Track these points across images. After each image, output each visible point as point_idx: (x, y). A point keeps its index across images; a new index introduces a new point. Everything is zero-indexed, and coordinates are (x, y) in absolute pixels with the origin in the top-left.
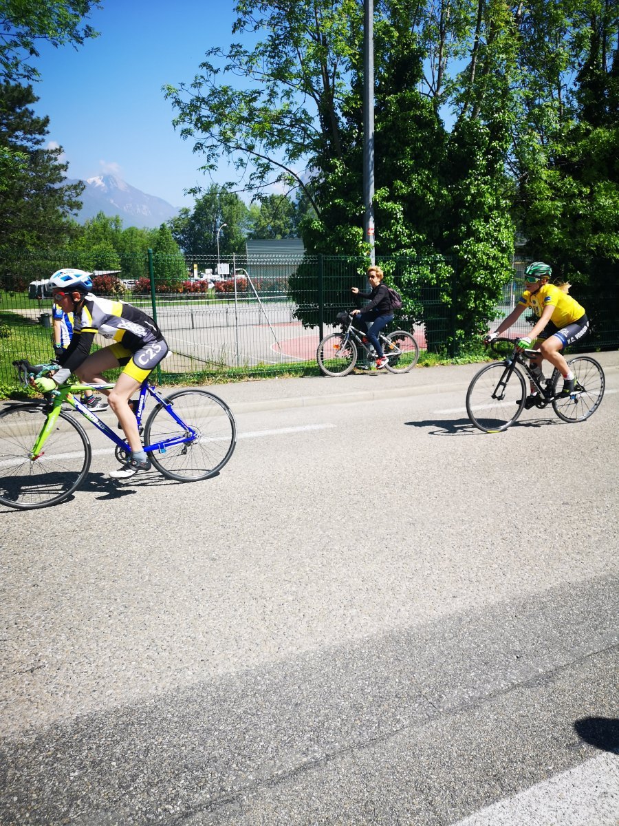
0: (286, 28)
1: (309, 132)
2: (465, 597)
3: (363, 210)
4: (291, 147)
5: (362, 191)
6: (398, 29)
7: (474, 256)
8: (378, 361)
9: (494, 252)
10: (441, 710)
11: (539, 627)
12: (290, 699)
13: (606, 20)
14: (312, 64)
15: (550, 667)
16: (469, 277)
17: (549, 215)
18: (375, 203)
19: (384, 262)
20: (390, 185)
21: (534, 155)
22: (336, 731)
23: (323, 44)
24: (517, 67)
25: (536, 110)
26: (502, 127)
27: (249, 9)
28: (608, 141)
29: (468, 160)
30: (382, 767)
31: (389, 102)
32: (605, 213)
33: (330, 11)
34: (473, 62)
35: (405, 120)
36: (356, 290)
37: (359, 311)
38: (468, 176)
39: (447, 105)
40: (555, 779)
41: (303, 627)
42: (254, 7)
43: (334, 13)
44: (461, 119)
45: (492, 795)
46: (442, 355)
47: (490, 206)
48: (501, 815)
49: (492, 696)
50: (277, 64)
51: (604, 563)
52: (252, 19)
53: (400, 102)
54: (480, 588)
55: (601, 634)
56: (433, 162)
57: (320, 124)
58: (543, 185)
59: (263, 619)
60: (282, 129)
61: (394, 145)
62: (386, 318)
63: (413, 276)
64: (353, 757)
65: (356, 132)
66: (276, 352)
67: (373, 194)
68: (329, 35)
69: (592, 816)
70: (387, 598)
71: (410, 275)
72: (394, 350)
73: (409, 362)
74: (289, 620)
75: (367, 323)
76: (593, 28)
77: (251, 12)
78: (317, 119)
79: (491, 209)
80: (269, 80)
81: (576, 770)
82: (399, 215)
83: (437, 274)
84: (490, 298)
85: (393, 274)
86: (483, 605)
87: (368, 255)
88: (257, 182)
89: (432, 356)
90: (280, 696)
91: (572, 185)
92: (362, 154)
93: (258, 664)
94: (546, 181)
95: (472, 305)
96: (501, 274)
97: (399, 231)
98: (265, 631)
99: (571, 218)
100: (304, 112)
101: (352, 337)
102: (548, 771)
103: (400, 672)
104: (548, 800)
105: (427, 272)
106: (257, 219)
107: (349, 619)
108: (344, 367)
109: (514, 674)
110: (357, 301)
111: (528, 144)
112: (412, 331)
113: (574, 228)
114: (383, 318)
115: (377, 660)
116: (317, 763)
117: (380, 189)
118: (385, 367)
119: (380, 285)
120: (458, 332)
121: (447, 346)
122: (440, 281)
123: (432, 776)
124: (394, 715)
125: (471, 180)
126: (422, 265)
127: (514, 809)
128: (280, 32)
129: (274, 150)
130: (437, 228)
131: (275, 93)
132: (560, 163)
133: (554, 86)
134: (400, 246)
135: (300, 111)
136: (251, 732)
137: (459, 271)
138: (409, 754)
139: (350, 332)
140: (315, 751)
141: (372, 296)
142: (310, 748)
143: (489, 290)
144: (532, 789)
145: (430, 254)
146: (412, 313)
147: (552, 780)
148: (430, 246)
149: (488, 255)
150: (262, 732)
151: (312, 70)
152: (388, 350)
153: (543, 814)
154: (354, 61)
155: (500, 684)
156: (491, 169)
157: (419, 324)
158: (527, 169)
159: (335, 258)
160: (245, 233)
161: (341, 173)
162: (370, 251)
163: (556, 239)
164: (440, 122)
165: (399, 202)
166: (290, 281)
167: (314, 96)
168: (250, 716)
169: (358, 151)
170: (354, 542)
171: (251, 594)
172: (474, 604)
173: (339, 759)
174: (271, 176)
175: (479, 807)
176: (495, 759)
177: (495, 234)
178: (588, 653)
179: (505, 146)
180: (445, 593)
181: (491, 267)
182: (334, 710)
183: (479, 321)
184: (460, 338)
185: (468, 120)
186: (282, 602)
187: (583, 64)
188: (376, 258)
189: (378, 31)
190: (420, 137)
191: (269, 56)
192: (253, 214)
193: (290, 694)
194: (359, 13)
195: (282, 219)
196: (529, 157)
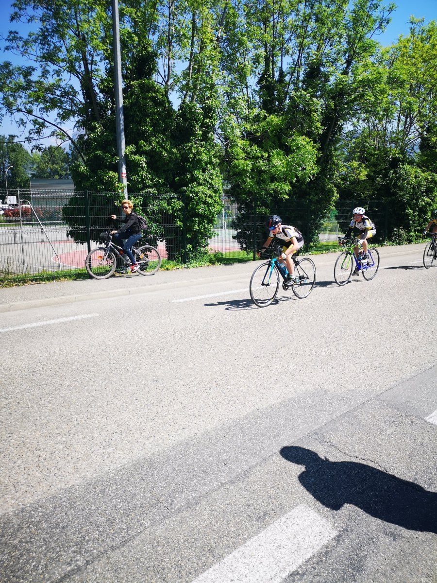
0: (53, 24)
1: (75, 102)
2: (191, 428)
3: (117, 160)
4: (61, 111)
5: (116, 146)
6: (137, 35)
7: (197, 195)
8: (132, 267)
9: (209, 192)
10: (173, 510)
11: (239, 441)
12: (58, 524)
13: (273, 47)
14: (74, 53)
15: (246, 467)
16: (194, 209)
17: (243, 170)
18: (126, 155)
19: (135, 197)
20: (137, 144)
21: (232, 130)
22: (95, 541)
23: (83, 40)
24: (220, 71)
25: (233, 101)
26: (211, 110)
27: (24, 6)
28: (277, 124)
29: (190, 130)
30: (129, 561)
31: (132, 85)
32: (277, 170)
33: (87, 17)
34: (190, 64)
35: (145, 99)
36: (115, 217)
37: (116, 232)
38: (191, 141)
39: (175, 92)
40: (248, 543)
41: (70, 467)
42: (27, 5)
43: (90, 19)
44: (184, 102)
45: (207, 564)
46: (178, 262)
47: (206, 162)
48: (213, 577)
49: (208, 494)
50: (47, 49)
51: (279, 394)
52: (26, 14)
53: (142, 87)
54: (201, 420)
55: (277, 440)
56: (165, 130)
57: (82, 96)
58: (239, 149)
59: (38, 466)
60: (53, 98)
61: (138, 116)
62: (136, 236)
63: (156, 208)
64: (108, 558)
65: (110, 105)
66: (56, 262)
67: (124, 149)
68: (87, 33)
69: (271, 563)
70: (136, 436)
71: (153, 207)
72: (143, 259)
73: (155, 267)
74: (59, 463)
75: (123, 240)
76: (266, 51)
77: (25, 9)
78: (81, 93)
79: (206, 164)
80: (41, 61)
81: (261, 535)
82: (144, 165)
83: (172, 206)
84: (208, 223)
85: (141, 205)
86: (203, 431)
87: (123, 192)
88: (35, 136)
89: (171, 262)
90: (50, 523)
91: (257, 151)
92: (115, 120)
93: (32, 502)
94: (241, 148)
95: (196, 228)
96: (215, 207)
97: (144, 176)
98: (40, 475)
99: (257, 172)
100: (71, 87)
101: (112, 250)
102: (244, 539)
103: (144, 488)
104: (243, 559)
105: (165, 205)
106: (38, 163)
107: (106, 456)
108: (107, 272)
109: (222, 476)
110: (116, 224)
111: (228, 122)
112: (156, 246)
113: (260, 179)
114: (134, 236)
115: (128, 482)
116: (79, 569)
117: (129, 146)
118: (138, 272)
119: (131, 213)
120: (189, 246)
121: (181, 256)
122: (174, 211)
123: (166, 560)
124: (139, 520)
125: (192, 144)
126: (162, 200)
127: (222, 570)
128: (48, 27)
129: (48, 113)
130: (171, 174)
131: (47, 71)
132: (250, 137)
133: (243, 85)
134: (145, 186)
135: (68, 86)
136: (25, 557)
137: (187, 205)
138: (149, 547)
139: (110, 247)
140: (77, 560)
141: (126, 221)
142: (73, 559)
143: (207, 217)
144: (233, 553)
145: (166, 192)
146: (156, 233)
147: (246, 545)
148: (167, 187)
149: (205, 194)
150: (34, 554)
151: (74, 56)
152: (139, 259)
153: (240, 569)
154: (106, 54)
155: (213, 484)
156: (205, 138)
157: (162, 241)
158: (229, 139)
159: (97, 193)
160: (29, 174)
161: (100, 132)
162: (124, 189)
163: (249, 185)
164: (170, 103)
165: (143, 155)
166: (64, 209)
167: (78, 77)
168: (24, 544)
169: (112, 118)
170: (113, 398)
171: (28, 448)
172: (197, 432)
173: (97, 562)
174: (46, 132)
175: (198, 574)
176: (210, 538)
177: (210, 181)
178: (269, 455)
179: (213, 122)
180: (177, 427)
181: (208, 202)
182: (94, 526)
183: (202, 239)
184: (190, 250)
185: (189, 103)
186: (54, 450)
187: (261, 73)
188: (128, 194)
189: (123, 35)
190: (156, 112)
191: (40, 43)
192: (35, 159)
193: (59, 520)
194: (109, 21)
195: (59, 164)
196: (229, 131)
